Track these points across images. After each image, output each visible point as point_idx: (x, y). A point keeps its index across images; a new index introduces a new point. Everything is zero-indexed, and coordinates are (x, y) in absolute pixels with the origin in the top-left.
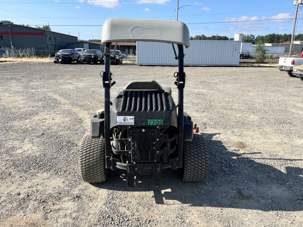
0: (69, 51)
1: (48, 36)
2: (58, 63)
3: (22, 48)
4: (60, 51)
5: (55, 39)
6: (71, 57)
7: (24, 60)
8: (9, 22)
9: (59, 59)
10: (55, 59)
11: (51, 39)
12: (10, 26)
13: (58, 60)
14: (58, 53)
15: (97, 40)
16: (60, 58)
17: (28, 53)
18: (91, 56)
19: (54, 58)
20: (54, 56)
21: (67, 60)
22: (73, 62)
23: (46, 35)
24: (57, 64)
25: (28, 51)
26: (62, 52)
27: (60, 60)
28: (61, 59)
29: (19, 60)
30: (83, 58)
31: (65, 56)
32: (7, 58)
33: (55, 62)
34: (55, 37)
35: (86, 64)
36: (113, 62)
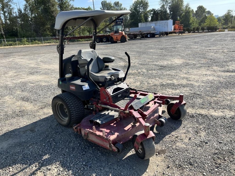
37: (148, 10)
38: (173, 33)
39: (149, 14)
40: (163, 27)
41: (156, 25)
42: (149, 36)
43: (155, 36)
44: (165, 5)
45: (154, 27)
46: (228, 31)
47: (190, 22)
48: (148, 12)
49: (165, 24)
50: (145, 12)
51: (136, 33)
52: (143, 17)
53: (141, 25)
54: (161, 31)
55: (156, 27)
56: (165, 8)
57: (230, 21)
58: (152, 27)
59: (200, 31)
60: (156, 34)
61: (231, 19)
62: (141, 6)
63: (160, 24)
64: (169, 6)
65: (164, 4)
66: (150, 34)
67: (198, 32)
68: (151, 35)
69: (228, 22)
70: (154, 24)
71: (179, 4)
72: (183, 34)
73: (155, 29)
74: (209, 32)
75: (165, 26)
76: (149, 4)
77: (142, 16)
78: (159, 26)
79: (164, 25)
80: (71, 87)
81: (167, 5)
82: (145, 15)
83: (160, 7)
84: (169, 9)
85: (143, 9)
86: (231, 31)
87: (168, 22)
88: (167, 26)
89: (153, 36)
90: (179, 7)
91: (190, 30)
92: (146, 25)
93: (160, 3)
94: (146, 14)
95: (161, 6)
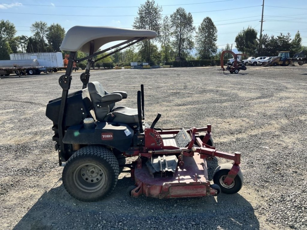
37: (16, 36)
38: (62, 70)
39: (18, 43)
40: (50, 60)
41: (39, 58)
42: (31, 73)
43: (40, 73)
44: (41, 32)
45: (36, 60)
46: (125, 68)
47: (78, 57)
48: (15, 39)
49: (53, 57)
50: (11, 39)
51: (11, 68)
52: (9, 46)
53: (15, 56)
54: (48, 66)
55: (39, 60)
56: (42, 37)
57: (120, 58)
58: (35, 60)
59: (95, 68)
60: (40, 69)
61: (120, 56)
62: (3, 29)
63: (45, 57)
64: (47, 35)
65: (39, 31)
66: (32, 70)
67: (94, 69)
68: (35, 71)
69: (118, 59)
70: (36, 57)
71: (60, 34)
72: (77, 71)
73: (38, 64)
74: (105, 69)
75: (53, 61)
76: (16, 29)
77: (6, 44)
78: (44, 59)
79: (51, 59)
80: (104, 136)
81: (44, 33)
82: (11, 43)
83: (33, 35)
84: (47, 38)
85: (7, 34)
86: (128, 69)
87: (56, 55)
88: (55, 61)
89: (37, 72)
90: (60, 37)
91: (84, 66)
92: (22, 58)
93: (32, 30)
94: (13, 42)
95: (35, 34)
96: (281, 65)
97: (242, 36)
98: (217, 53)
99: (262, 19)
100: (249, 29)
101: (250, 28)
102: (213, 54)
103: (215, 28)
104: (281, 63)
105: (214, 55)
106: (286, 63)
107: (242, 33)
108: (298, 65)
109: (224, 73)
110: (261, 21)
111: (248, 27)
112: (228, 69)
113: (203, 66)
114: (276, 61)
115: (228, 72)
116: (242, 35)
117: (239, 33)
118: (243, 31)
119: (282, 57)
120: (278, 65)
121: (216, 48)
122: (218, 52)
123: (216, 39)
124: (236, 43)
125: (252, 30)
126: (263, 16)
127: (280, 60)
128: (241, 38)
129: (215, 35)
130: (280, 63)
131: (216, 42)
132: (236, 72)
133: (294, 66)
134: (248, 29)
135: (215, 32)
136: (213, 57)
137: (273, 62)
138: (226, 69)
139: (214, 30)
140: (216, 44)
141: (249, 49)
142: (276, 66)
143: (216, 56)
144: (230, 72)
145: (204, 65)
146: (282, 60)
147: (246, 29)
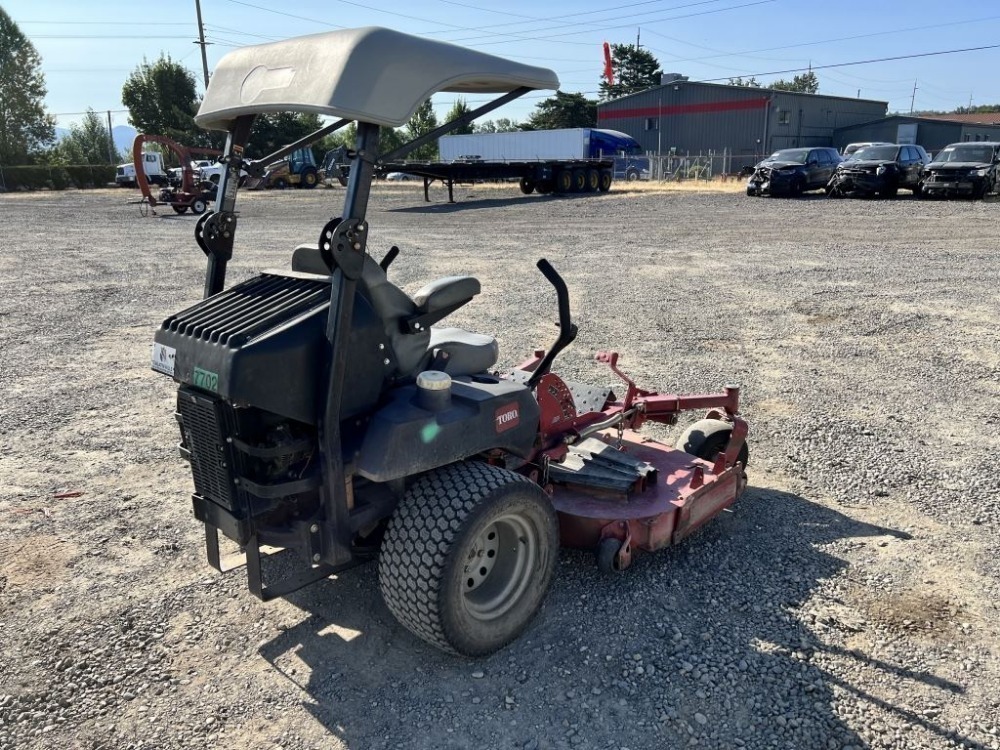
0: (801, 153)
1: (778, 110)
2: (759, 195)
3: (694, 152)
4: (776, 155)
5: (800, 115)
6: (806, 173)
7: (687, 186)
8: (679, 76)
9: (762, 183)
10: (752, 181)
11: (788, 116)
12: (676, 88)
13: (758, 184)
14: (765, 164)
15: (990, 107)
16: (766, 179)
17: (709, 165)
18: (873, 168)
19: (750, 179)
20: (751, 171)
21: (789, 186)
22: (810, 192)
23: (772, 105)
24: (754, 199)
25: (709, 159)
26: (779, 158)
27: (765, 186)
28: (768, 180)
29: (674, 186)
30: (841, 177)
31: (784, 173)
32: (649, 183)
33: (751, 192)
34: (801, 111)
35: (852, 197)
36: (960, 189)
80: (500, 418)
96: (299, 186)
97: (144, 84)
98: (55, 142)
99: (202, 38)
100: (165, 64)
101: (167, 61)
102: (41, 145)
103: (28, 45)
104: (298, 181)
105: (44, 147)
106: (310, 179)
107: (143, 76)
108: (340, 185)
109: (155, 214)
110: (199, 40)
111: (160, 57)
112: (168, 197)
113: (19, 191)
114: (280, 174)
115: (168, 208)
116: (145, 81)
117: (132, 75)
118: (146, 70)
119: (294, 162)
120: (288, 185)
121: (50, 123)
122: (59, 140)
123: (41, 89)
124: (127, 108)
125: (175, 69)
126: (204, 27)
127: (292, 172)
128: (143, 94)
129: (34, 74)
130: (292, 179)
131: (43, 102)
132: (199, 210)
133: (330, 187)
134: (162, 63)
135: (33, 61)
136: (45, 158)
137: (273, 177)
138: (161, 199)
139: (24, 55)
140: (44, 107)
141: (181, 132)
142: (282, 188)
143: (56, 151)
144: (175, 208)
145: (22, 188)
146: (295, 170)
147: (153, 62)
